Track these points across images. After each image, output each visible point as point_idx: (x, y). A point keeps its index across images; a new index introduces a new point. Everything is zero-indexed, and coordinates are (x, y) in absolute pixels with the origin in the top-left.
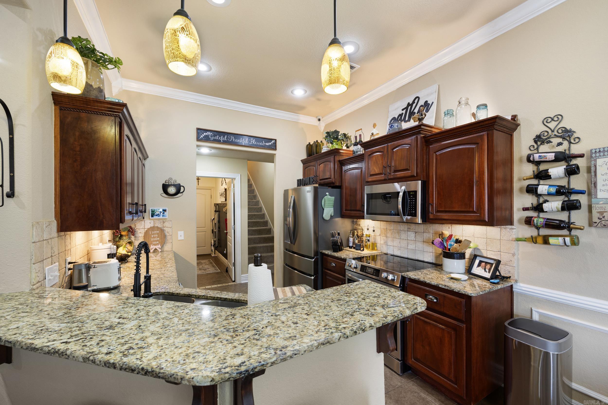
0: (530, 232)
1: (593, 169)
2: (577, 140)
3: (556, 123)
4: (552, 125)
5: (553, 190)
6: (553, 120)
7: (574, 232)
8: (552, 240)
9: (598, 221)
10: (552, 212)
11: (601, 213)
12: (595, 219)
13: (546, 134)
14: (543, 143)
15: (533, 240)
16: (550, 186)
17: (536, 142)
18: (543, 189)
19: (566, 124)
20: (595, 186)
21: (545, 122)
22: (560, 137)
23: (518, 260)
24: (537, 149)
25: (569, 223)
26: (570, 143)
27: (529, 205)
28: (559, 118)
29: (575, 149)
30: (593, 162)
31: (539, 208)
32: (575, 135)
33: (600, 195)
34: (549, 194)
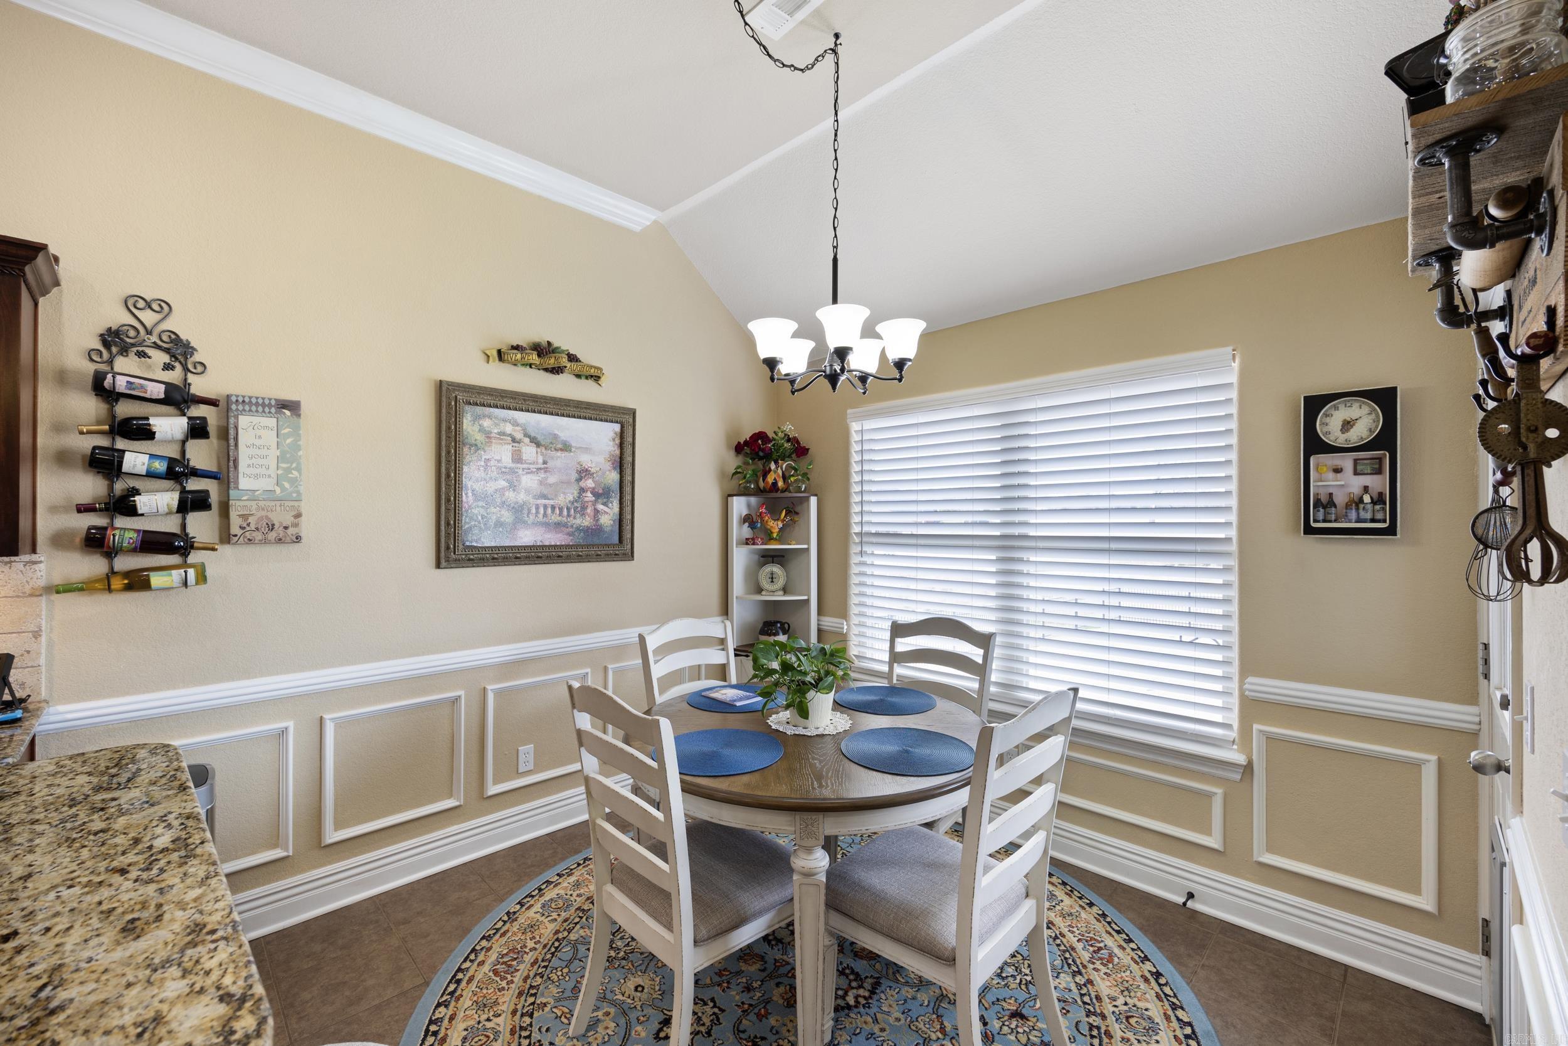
0: (93, 566)
1: (232, 432)
2: (200, 369)
3: (158, 317)
4: (148, 317)
5: (160, 466)
6: (149, 305)
7: (194, 557)
8: (156, 580)
9: (239, 532)
10: (157, 514)
11: (245, 517)
12: (235, 529)
13: (132, 333)
14: (124, 351)
15: (108, 583)
16: (152, 456)
17: (106, 344)
18: (135, 459)
19: (179, 324)
20: (236, 467)
21: (131, 303)
22: (167, 351)
23: (50, 645)
24: (110, 362)
25: (184, 535)
26: (186, 370)
27: (85, 498)
28: (164, 308)
29: (199, 386)
30: (232, 420)
31: (124, 505)
32: (197, 357)
33: (244, 483)
34: (151, 475)
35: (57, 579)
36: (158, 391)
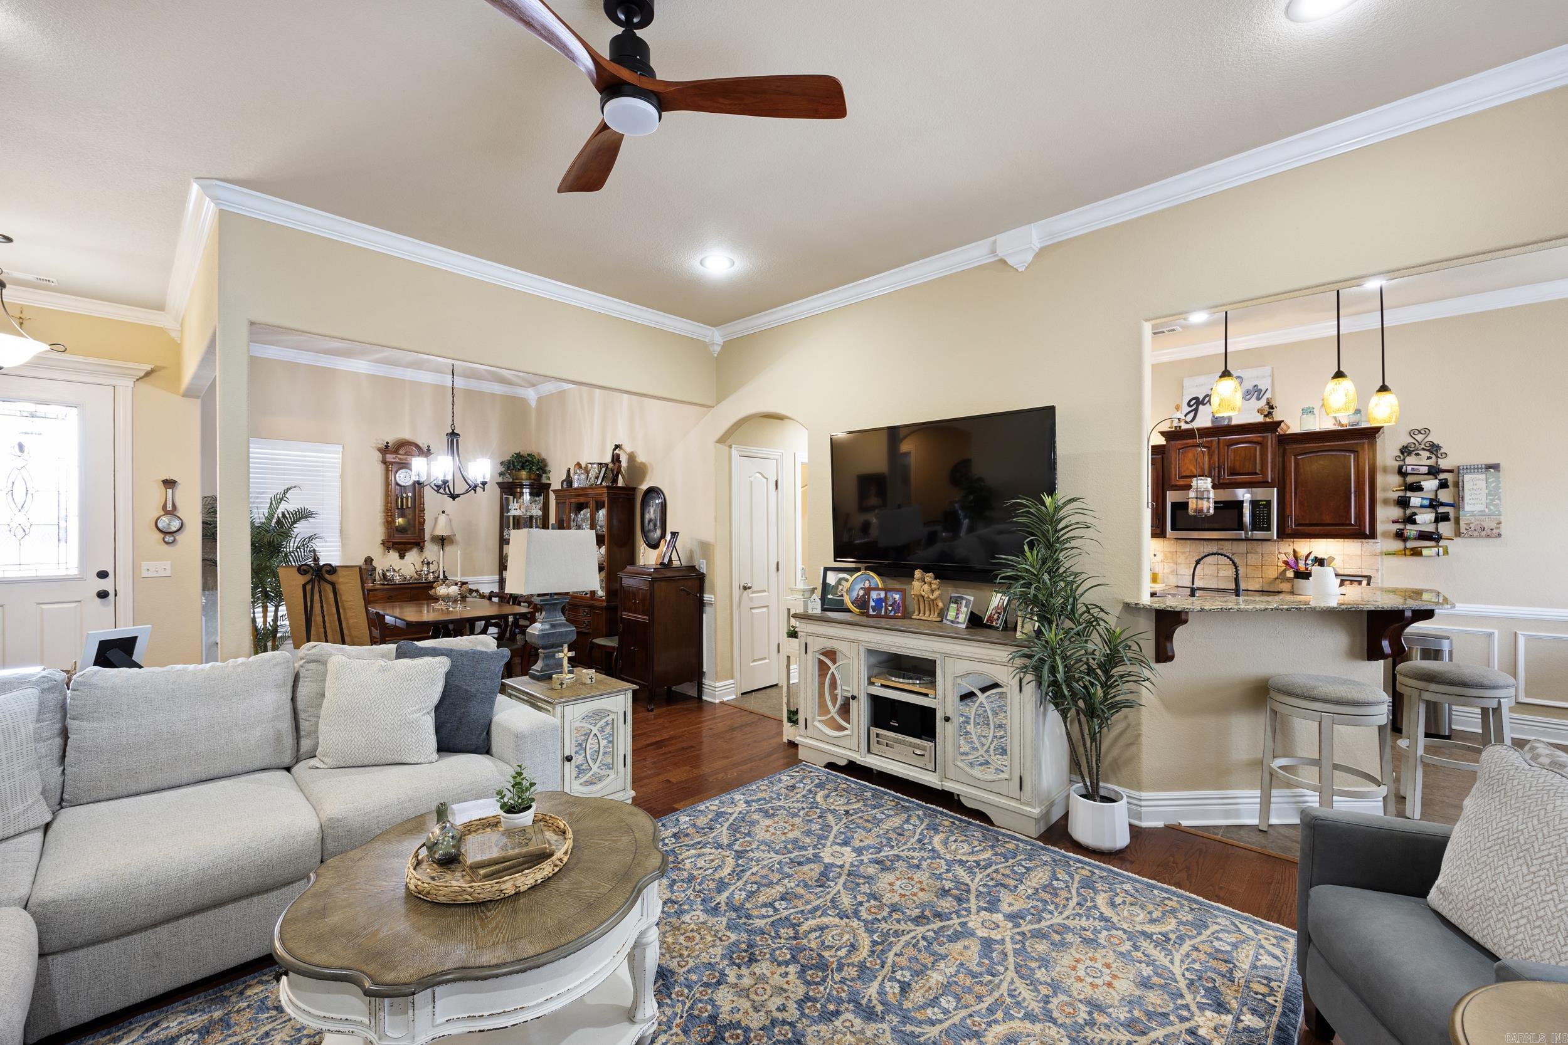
0: (1398, 545)
1: (1461, 484)
2: (1444, 455)
3: (1424, 436)
4: (1419, 437)
5: (1426, 503)
6: (1420, 432)
7: (1442, 543)
8: (1425, 552)
9: (1465, 532)
10: (1424, 524)
11: (1468, 524)
12: (1463, 530)
13: (1413, 446)
14: (1409, 454)
15: (1404, 552)
16: (1423, 498)
17: (1402, 453)
18: (1416, 500)
19: (1434, 438)
20: (1463, 500)
21: (1412, 433)
22: (1428, 450)
23: (1382, 575)
24: (1404, 460)
25: (1437, 533)
26: (1437, 457)
27: (1395, 517)
28: (1427, 431)
29: (1443, 464)
30: (1461, 478)
31: (1411, 520)
32: (1442, 451)
33: (1467, 508)
34: (1422, 506)
35: (1385, 550)
36: (1425, 470)
